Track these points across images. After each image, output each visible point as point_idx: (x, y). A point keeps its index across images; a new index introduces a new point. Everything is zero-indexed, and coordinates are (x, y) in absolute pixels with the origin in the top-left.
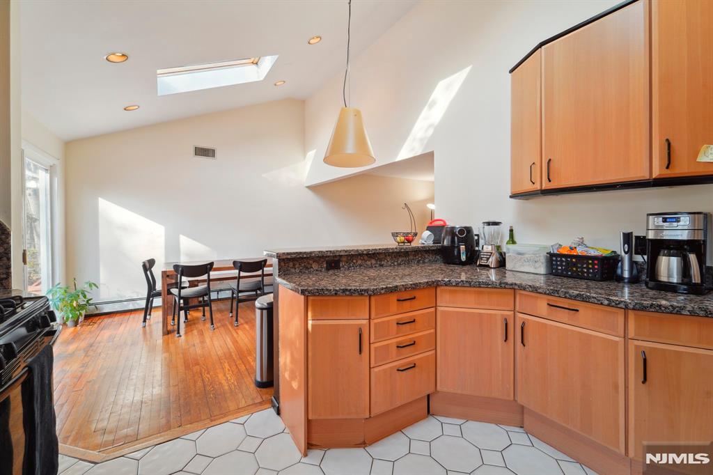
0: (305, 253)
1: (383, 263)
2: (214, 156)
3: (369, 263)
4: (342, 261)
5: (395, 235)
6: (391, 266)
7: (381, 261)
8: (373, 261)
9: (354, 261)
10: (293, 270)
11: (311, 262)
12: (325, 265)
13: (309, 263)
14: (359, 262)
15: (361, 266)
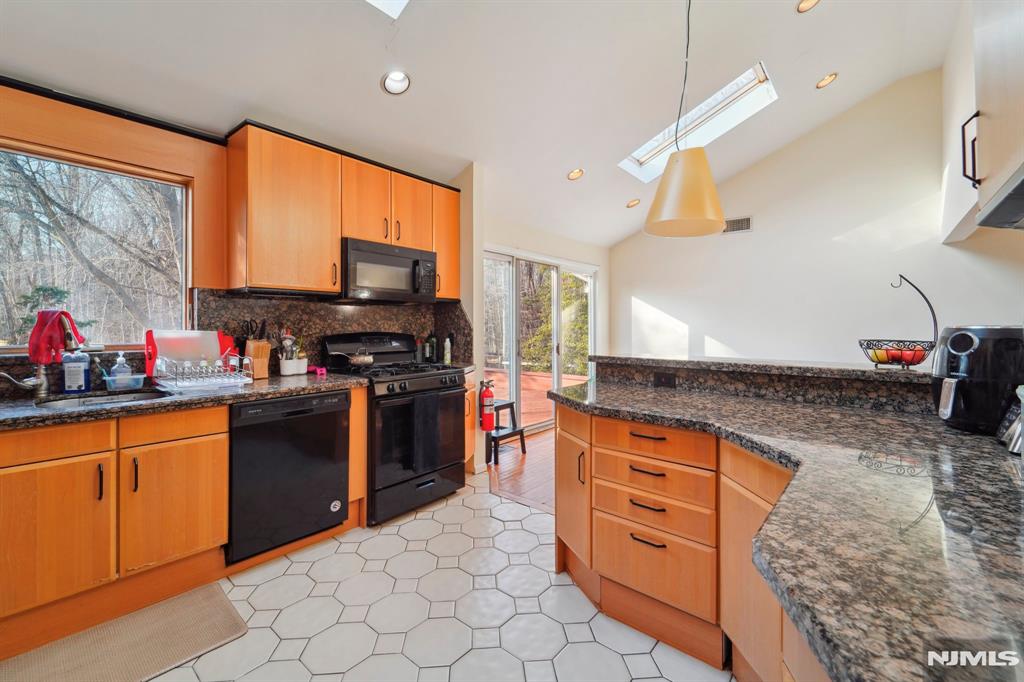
0: (619, 358)
1: (763, 392)
2: (748, 227)
3: (732, 388)
4: (679, 377)
5: (869, 345)
6: (784, 400)
7: (760, 388)
8: (741, 387)
9: (701, 380)
10: (611, 378)
11: (633, 371)
12: (652, 379)
13: (630, 372)
14: (711, 383)
15: (713, 389)
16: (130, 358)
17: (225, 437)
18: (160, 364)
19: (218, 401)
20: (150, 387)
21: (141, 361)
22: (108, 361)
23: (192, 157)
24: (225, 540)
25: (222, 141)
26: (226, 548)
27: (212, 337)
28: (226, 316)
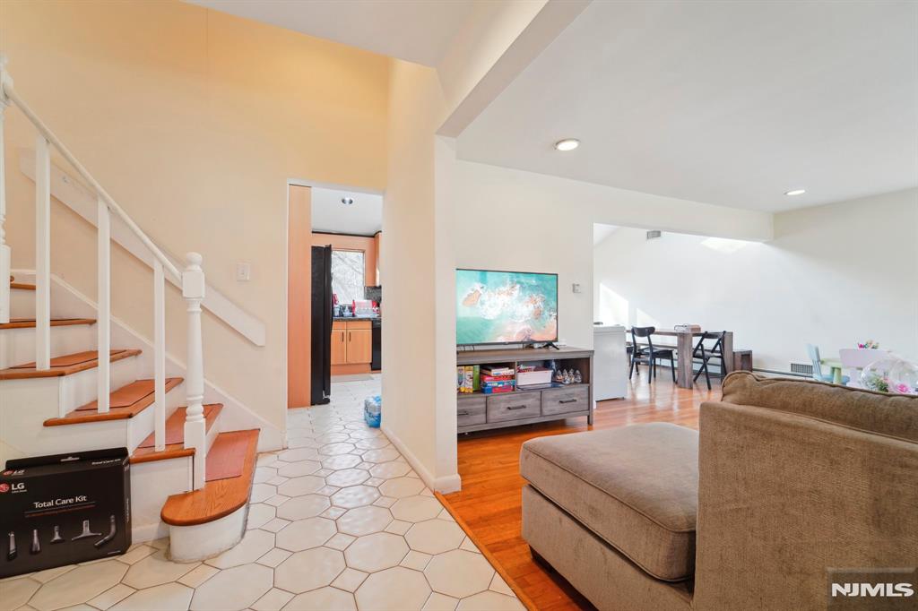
2: (659, 236)
16: (349, 308)
17: (371, 331)
18: (356, 309)
19: (369, 319)
20: (354, 315)
21: (352, 309)
22: (344, 308)
23: (365, 243)
24: (370, 361)
25: (373, 237)
26: (371, 364)
27: (370, 301)
28: (374, 295)
